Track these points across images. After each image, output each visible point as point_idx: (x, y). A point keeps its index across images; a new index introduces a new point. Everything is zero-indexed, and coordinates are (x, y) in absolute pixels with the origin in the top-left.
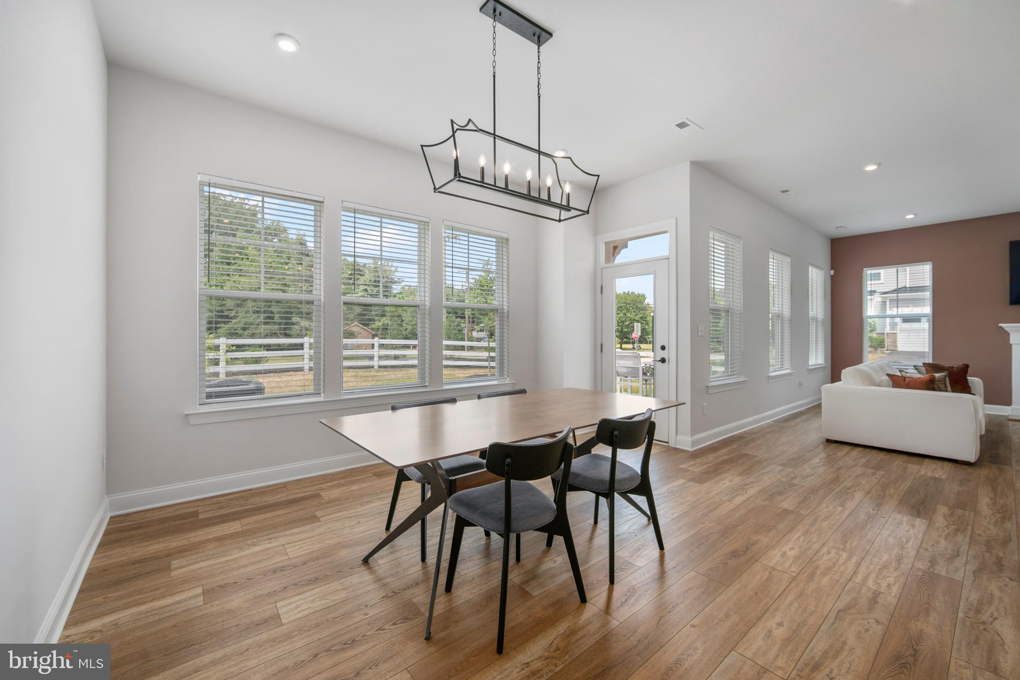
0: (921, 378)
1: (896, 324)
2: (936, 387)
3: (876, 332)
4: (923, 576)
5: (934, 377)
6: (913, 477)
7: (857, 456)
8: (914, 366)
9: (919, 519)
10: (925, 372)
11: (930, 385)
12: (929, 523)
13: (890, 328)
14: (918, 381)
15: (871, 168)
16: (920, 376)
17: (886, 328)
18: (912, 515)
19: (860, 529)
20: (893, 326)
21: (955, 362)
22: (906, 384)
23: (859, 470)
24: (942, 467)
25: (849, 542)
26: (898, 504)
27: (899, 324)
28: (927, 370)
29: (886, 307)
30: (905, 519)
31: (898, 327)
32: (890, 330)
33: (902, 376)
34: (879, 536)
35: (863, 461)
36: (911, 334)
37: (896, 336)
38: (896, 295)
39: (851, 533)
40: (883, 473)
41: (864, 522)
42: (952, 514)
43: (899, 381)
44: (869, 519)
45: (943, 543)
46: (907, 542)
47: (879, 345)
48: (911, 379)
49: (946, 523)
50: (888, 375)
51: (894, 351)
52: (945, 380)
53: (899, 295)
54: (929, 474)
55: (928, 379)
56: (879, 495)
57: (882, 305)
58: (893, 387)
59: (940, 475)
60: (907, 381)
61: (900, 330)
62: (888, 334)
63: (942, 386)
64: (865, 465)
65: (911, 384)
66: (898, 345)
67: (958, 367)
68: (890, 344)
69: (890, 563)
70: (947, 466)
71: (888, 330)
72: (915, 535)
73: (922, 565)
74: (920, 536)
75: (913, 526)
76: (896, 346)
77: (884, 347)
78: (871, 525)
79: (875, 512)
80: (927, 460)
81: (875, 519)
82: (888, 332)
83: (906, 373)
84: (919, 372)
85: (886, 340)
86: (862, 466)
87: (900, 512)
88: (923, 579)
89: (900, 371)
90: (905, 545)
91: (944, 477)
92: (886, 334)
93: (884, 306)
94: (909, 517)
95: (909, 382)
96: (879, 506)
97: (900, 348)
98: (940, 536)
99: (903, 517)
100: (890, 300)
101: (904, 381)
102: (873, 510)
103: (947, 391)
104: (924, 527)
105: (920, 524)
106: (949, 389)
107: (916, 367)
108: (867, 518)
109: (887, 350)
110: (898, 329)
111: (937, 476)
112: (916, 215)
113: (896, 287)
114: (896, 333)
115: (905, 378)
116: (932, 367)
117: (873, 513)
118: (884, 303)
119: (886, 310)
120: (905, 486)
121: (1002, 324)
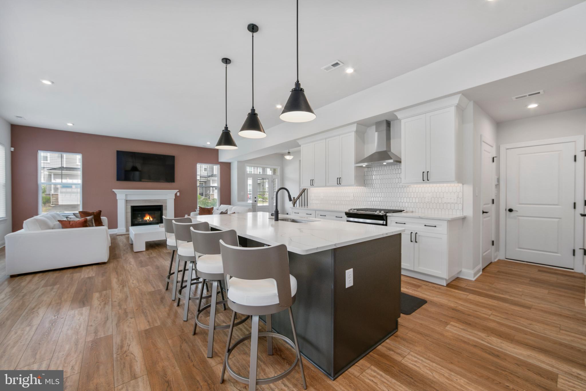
0: (79, 220)
1: (58, 189)
2: (87, 224)
3: (46, 193)
4: (92, 345)
5: (86, 219)
6: (77, 282)
7: (38, 280)
8: (73, 214)
9: (84, 308)
10: (80, 216)
11: (85, 224)
12: (91, 307)
13: (54, 191)
14: (78, 222)
15: (47, 82)
16: (78, 219)
17: (51, 191)
18: (80, 307)
19: (47, 336)
20: (56, 189)
21: (95, 210)
22: (71, 226)
23: (40, 291)
24: (92, 269)
25: (38, 353)
26: (70, 305)
27: (59, 188)
28: (81, 215)
29: (51, 177)
30: (77, 312)
31: (59, 190)
32: (54, 192)
33: (68, 220)
34: (61, 333)
35: (43, 282)
36: (66, 195)
37: (58, 196)
38: (61, 171)
39: (39, 344)
40: (58, 286)
41: (49, 330)
42: (101, 296)
43: (66, 224)
44: (52, 325)
45: (99, 315)
46: (80, 327)
47: (47, 201)
48: (74, 222)
49: (99, 303)
50: (59, 221)
51: (57, 206)
52: (92, 220)
53: (63, 171)
54: (86, 276)
55: (83, 221)
56: (58, 303)
57: (49, 176)
58: (63, 228)
59: (92, 275)
60: (71, 224)
61: (60, 192)
62: (52, 195)
63: (90, 224)
64: (45, 285)
65: (73, 225)
66: (59, 201)
67: (96, 212)
68: (53, 200)
69: (71, 349)
70: (94, 267)
71: (52, 192)
72: (84, 319)
73: (90, 339)
74: (87, 318)
75: (82, 314)
76: (58, 202)
77: (50, 203)
78: (54, 329)
79: (56, 317)
80: (84, 268)
81: (56, 322)
82: (53, 193)
83: (70, 218)
84: (77, 217)
85: (51, 198)
86: (43, 287)
87: (72, 309)
88: (92, 347)
89: (67, 218)
90: (79, 330)
91: (94, 275)
92: (51, 195)
93: (50, 177)
94: (79, 309)
95: (72, 224)
96: (58, 311)
97: (60, 203)
98: (97, 313)
99: (75, 312)
100: (54, 174)
101: (70, 223)
102: (55, 316)
103: (93, 226)
104: (88, 311)
105: (85, 311)
106: (94, 225)
107: (74, 214)
108: (51, 324)
109: (52, 205)
110: (59, 192)
111: (90, 276)
112: (73, 124)
113: (60, 166)
114: (58, 194)
115: (70, 222)
116: (84, 214)
117: (55, 319)
118: (50, 176)
119: (51, 179)
120: (73, 289)
121: (113, 190)
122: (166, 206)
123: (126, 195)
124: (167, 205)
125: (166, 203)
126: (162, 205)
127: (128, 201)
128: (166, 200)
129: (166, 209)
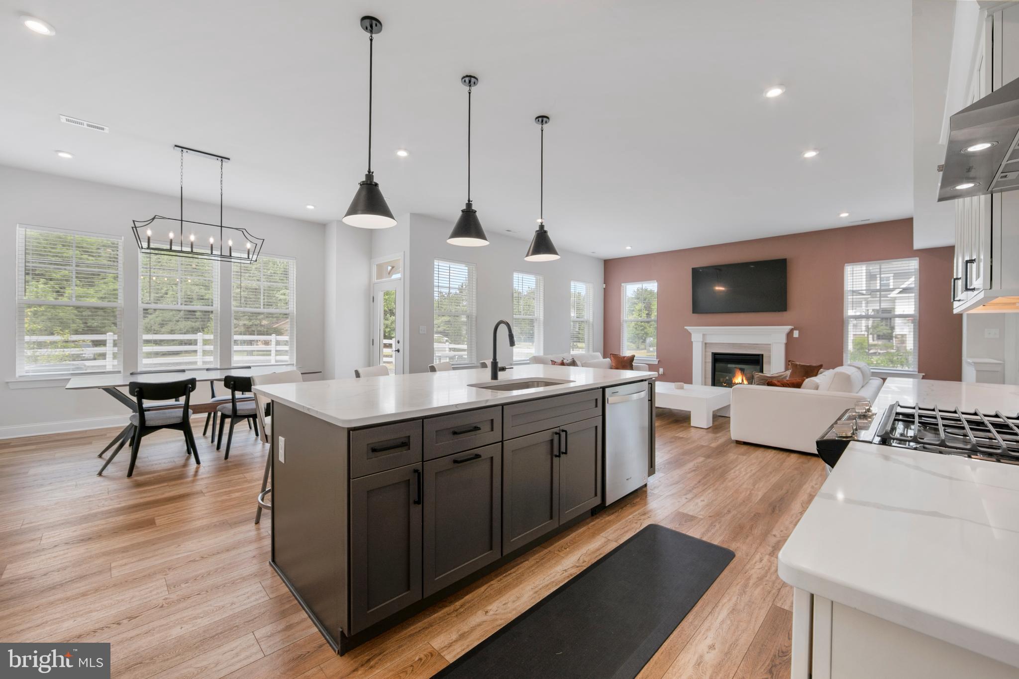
121: (685, 327)
122: (770, 357)
123: (704, 335)
124: (770, 355)
125: (770, 351)
126: (762, 355)
127: (707, 345)
128: (770, 344)
129: (769, 363)
